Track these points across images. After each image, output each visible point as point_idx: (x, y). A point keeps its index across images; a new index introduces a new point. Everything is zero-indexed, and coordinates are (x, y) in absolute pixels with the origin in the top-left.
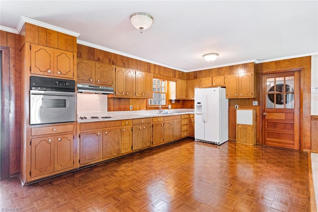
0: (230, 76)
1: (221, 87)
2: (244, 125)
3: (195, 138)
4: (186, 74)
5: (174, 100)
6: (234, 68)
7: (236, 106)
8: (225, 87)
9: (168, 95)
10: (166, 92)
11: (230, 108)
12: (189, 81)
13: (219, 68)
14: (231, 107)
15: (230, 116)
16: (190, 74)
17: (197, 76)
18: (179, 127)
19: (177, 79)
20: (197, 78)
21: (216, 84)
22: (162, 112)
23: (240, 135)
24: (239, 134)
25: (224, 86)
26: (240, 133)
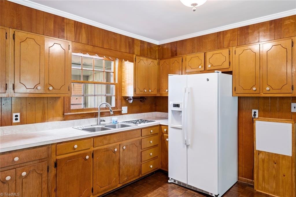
0: (242, 48)
1: (222, 72)
2: (272, 154)
3: (169, 177)
4: (157, 48)
5: (132, 98)
6: (250, 31)
7: (253, 111)
8: (230, 73)
9: (120, 87)
10: (117, 82)
11: (241, 115)
12: (162, 62)
13: (219, 33)
14: (244, 114)
15: (241, 131)
16: (165, 47)
17: (176, 51)
18: (135, 155)
19: (137, 58)
20: (176, 55)
21: (212, 65)
22: (102, 123)
23: (263, 176)
24: (261, 173)
25: (230, 70)
26: (263, 171)
